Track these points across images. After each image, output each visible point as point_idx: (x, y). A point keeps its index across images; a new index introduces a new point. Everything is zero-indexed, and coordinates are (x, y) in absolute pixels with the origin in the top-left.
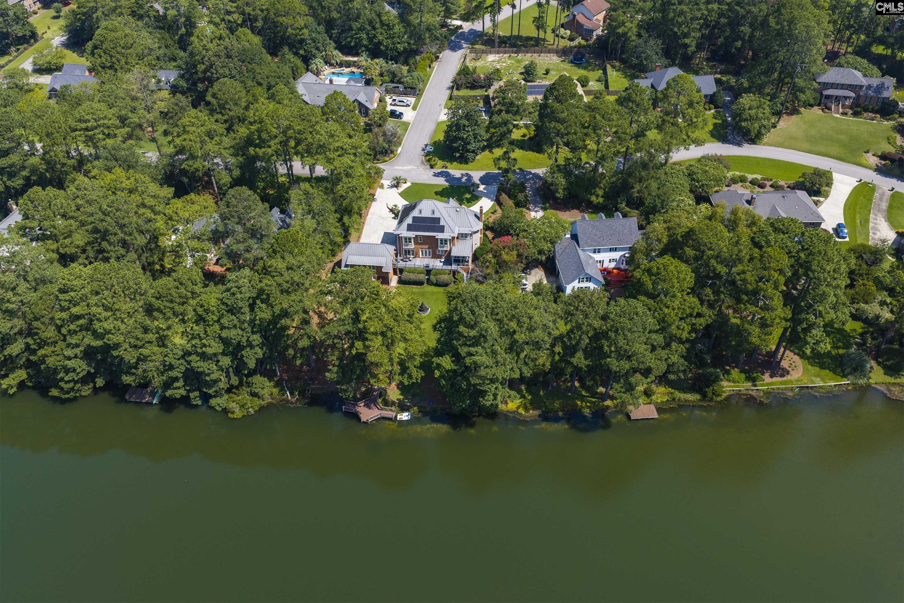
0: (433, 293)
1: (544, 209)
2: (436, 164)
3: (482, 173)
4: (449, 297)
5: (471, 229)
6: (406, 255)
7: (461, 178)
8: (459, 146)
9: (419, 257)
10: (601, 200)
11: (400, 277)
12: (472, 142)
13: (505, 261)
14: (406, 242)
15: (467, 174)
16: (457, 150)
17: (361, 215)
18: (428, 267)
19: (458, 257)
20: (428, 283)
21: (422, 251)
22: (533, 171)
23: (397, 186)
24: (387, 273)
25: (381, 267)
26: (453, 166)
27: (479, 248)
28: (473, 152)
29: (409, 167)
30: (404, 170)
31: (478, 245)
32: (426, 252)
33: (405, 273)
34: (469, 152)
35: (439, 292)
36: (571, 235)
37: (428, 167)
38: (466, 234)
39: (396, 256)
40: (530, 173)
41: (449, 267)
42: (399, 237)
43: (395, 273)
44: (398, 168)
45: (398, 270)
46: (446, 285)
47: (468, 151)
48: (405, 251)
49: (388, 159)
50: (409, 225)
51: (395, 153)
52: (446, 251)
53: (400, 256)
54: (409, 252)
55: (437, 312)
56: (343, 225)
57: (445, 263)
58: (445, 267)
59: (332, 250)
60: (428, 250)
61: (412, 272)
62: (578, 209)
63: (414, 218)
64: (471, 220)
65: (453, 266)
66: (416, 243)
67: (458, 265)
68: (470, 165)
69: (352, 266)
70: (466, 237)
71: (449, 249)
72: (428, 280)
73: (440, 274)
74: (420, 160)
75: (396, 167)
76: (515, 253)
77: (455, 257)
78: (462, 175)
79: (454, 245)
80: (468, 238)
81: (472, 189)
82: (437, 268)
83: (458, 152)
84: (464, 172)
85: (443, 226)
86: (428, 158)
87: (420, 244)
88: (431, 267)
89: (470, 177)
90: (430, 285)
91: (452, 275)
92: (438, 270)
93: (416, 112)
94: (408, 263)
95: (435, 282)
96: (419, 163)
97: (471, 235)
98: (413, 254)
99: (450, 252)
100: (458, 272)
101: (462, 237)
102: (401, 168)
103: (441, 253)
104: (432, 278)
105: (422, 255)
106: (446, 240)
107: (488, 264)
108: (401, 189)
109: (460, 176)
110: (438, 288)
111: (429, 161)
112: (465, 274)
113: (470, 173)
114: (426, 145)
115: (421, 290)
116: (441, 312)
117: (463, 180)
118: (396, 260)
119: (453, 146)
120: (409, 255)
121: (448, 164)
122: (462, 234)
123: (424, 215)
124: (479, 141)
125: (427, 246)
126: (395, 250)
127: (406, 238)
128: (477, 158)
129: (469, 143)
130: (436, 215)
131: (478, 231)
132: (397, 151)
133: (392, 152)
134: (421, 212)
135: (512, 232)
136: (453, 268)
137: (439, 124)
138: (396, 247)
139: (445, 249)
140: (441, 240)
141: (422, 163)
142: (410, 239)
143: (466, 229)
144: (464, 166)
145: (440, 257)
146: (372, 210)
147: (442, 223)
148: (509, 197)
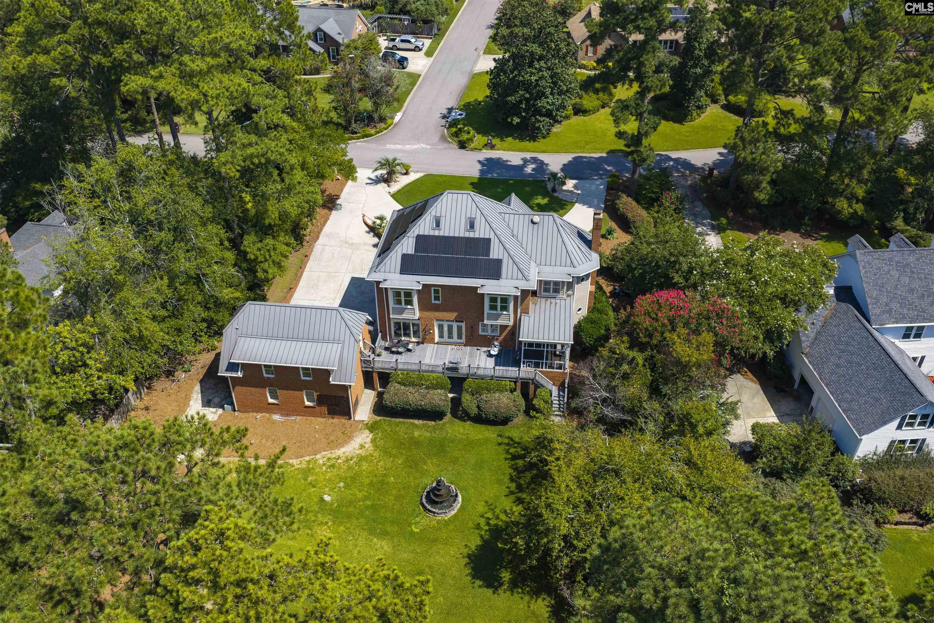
0: (469, 444)
1: (719, 230)
2: (471, 140)
3: (567, 158)
4: (515, 457)
5: (571, 270)
6: (397, 334)
7: (524, 166)
8: (520, 102)
9: (432, 341)
10: (859, 208)
11: (380, 395)
12: (548, 91)
13: (678, 362)
14: (399, 302)
15: (534, 160)
16: (515, 109)
17: (299, 239)
18: (455, 369)
19: (538, 345)
20: (454, 414)
21: (441, 327)
22: (674, 155)
23: (387, 180)
24: (345, 388)
25: (328, 373)
26: (505, 144)
27: (586, 319)
28: (549, 114)
29: (415, 147)
30: (404, 151)
31: (584, 312)
32: (450, 328)
33: (393, 387)
34: (541, 115)
35: (487, 441)
36: (837, 289)
37: (455, 146)
38: (556, 283)
39: (374, 341)
40: (669, 158)
41: (512, 371)
42: (380, 290)
43: (368, 383)
44: (392, 147)
45: (376, 377)
46: (505, 421)
47: (538, 112)
48: (397, 324)
49: (373, 131)
50: (405, 257)
51: (389, 121)
52: (503, 328)
53: (384, 338)
54: (406, 327)
55: (481, 508)
56: (242, 255)
57: (500, 360)
58: (501, 371)
59: (210, 322)
60: (455, 325)
61: (413, 384)
62: (796, 230)
63: (420, 239)
64: (570, 248)
65: (523, 368)
66: (425, 306)
67: (537, 365)
68: (541, 143)
69: (245, 367)
70: (556, 291)
71: (511, 323)
72: (456, 403)
73: (489, 390)
74: (439, 135)
75: (388, 146)
76: (707, 337)
77: (530, 344)
78: (525, 161)
79: (526, 311)
80: (563, 294)
81: (550, 186)
82: (480, 372)
83: (518, 115)
84: (528, 156)
85: (499, 262)
86: (454, 130)
87: (436, 308)
88: (463, 370)
89: (541, 166)
90: (461, 419)
91: (518, 393)
92: (482, 378)
93: (432, 59)
94: (402, 359)
95: (474, 411)
96: (436, 138)
97: (570, 286)
98: (416, 334)
99: (515, 330)
100: (538, 386)
101: (546, 290)
102: (399, 147)
103: (489, 333)
104: (468, 400)
105: (441, 336)
106: (505, 300)
107: (625, 367)
108: (395, 187)
109: (521, 162)
110: (482, 427)
111: (456, 135)
112: (555, 391)
113: (541, 157)
114: (450, 110)
115: (437, 435)
116: (491, 507)
117: (529, 169)
118: (373, 351)
119: (507, 103)
120: (407, 335)
121: (496, 141)
122: (547, 283)
123: (445, 231)
124: (561, 93)
125: (454, 315)
126: (369, 323)
127: (397, 293)
128: (554, 130)
129: (542, 95)
130: (481, 232)
131: (587, 276)
132: (393, 118)
133: (382, 119)
134: (438, 224)
135: (677, 278)
136: (522, 375)
137: (475, 77)
138: (373, 315)
139: (500, 322)
140: (493, 299)
141: (443, 138)
142: (408, 294)
143: (558, 269)
144: (527, 144)
145: (487, 342)
146: (328, 228)
147: (495, 253)
148: (638, 202)
